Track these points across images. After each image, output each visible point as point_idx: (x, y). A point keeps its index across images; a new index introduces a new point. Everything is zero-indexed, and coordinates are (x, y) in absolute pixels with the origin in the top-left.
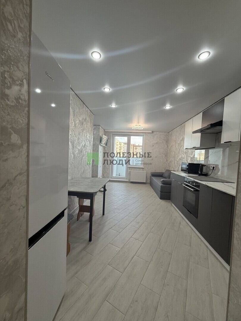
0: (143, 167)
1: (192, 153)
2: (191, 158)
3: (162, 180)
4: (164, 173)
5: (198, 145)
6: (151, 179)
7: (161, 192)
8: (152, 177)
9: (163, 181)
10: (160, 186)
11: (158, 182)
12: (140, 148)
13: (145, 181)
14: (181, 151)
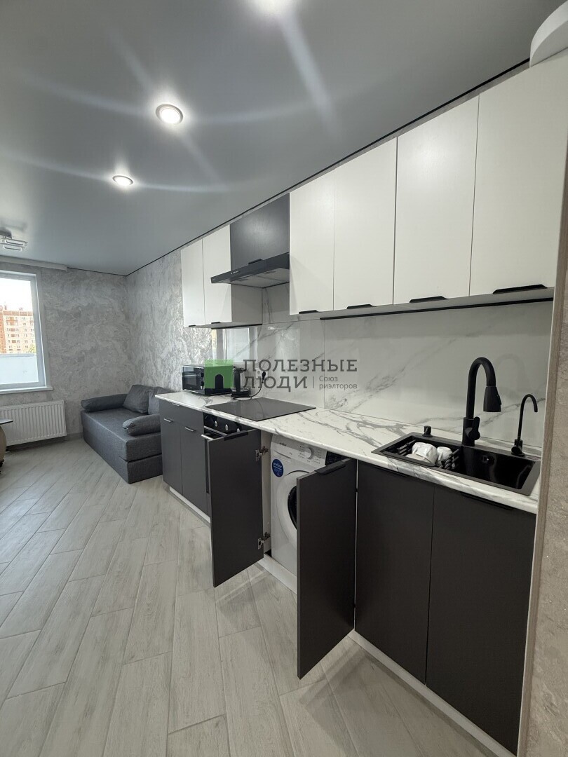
0: (51, 388)
1: (204, 336)
2: (203, 351)
3: (127, 423)
4: (125, 396)
5: (227, 318)
6: (84, 422)
7: (129, 461)
8: (90, 417)
9: (131, 426)
10: (124, 446)
11: (114, 431)
12: (28, 318)
13: (63, 433)
14: (172, 332)
